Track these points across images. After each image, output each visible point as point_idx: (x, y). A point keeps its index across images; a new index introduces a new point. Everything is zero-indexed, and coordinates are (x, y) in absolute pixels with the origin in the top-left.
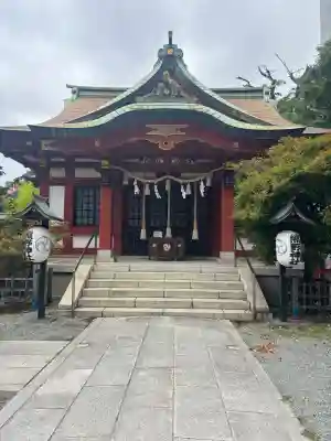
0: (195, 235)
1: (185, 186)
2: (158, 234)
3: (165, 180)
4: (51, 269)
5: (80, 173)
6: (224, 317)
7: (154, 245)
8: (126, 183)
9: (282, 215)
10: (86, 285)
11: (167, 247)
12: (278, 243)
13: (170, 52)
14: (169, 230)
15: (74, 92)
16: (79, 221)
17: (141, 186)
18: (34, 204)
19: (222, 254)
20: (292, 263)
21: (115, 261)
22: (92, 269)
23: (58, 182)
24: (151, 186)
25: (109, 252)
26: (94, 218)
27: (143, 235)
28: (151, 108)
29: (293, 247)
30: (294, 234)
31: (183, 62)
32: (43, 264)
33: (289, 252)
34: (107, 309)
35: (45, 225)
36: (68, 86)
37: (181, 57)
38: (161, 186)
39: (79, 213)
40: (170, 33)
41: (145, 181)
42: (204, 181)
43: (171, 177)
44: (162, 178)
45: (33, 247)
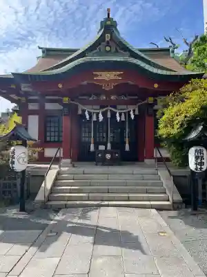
0: (127, 148)
1: (120, 114)
2: (102, 148)
3: (107, 111)
5: (49, 106)
6: (152, 207)
7: (100, 155)
8: (80, 112)
9: (193, 135)
10: (54, 185)
11: (108, 156)
13: (109, 23)
14: (109, 145)
15: (43, 52)
16: (48, 139)
17: (90, 114)
21: (73, 166)
22: (58, 173)
23: (33, 112)
25: (69, 161)
26: (59, 137)
27: (92, 148)
28: (97, 60)
32: (23, 172)
34: (69, 202)
35: (24, 144)
36: (40, 48)
37: (115, 27)
38: (104, 114)
39: (48, 134)
40: (108, 10)
41: (92, 111)
42: (134, 111)
43: (111, 108)
44: (104, 110)
45: (15, 160)
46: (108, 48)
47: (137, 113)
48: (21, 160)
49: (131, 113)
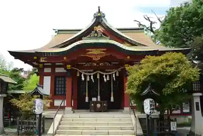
0: (112, 99)
1: (106, 76)
2: (94, 99)
3: (97, 74)
4: (44, 116)
5: (58, 70)
7: (92, 105)
8: (78, 75)
9: (146, 91)
10: (60, 124)
11: (99, 106)
12: (144, 104)
13: (99, 14)
14: (99, 97)
15: (56, 32)
16: (57, 93)
17: (85, 76)
18: (36, 88)
19: (125, 108)
20: (150, 113)
21: (74, 112)
22: (63, 117)
23: (47, 74)
24: (90, 76)
25: (71, 108)
26: (64, 91)
27: (87, 100)
29: (151, 105)
30: (151, 100)
31: (105, 19)
32: (40, 115)
33: (149, 108)
35: (41, 97)
36: (54, 29)
37: (104, 17)
38: (95, 76)
39: (57, 89)
40: (99, 7)
41: (87, 74)
42: (115, 73)
43: (99, 72)
44: (95, 73)
45: (36, 107)
46: (96, 35)
47: (117, 75)
48: (39, 108)
49: (114, 75)
